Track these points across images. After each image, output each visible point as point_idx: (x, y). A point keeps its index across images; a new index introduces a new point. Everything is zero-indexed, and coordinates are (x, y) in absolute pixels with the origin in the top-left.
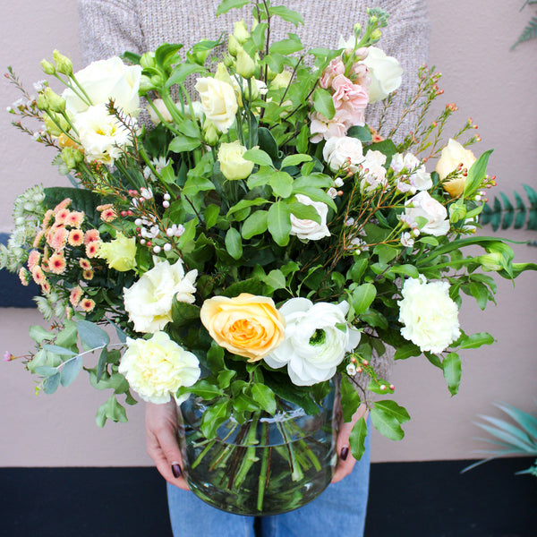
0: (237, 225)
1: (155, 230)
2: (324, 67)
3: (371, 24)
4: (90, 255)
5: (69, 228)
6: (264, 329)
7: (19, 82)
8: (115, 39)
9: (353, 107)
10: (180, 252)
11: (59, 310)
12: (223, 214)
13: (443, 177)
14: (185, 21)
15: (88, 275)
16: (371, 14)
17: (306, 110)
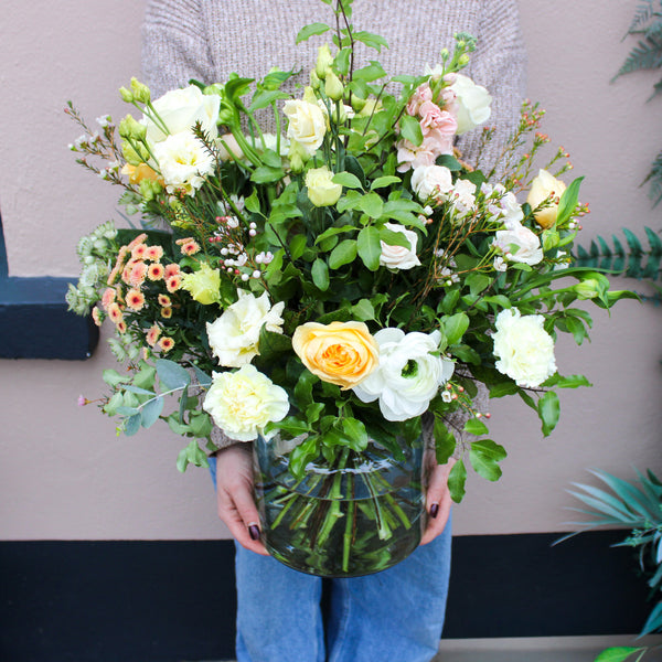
0: (324, 256)
1: (243, 259)
2: (411, 93)
3: (458, 48)
4: (171, 290)
5: (148, 262)
6: (357, 353)
7: (80, 117)
8: (180, 68)
9: (441, 134)
10: (266, 283)
11: (133, 353)
12: (310, 244)
13: (534, 206)
14: (262, 47)
15: (166, 313)
16: (458, 39)
17: (392, 140)
